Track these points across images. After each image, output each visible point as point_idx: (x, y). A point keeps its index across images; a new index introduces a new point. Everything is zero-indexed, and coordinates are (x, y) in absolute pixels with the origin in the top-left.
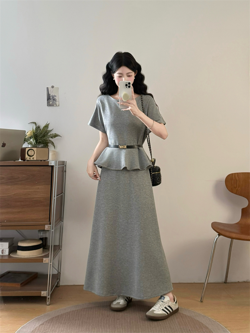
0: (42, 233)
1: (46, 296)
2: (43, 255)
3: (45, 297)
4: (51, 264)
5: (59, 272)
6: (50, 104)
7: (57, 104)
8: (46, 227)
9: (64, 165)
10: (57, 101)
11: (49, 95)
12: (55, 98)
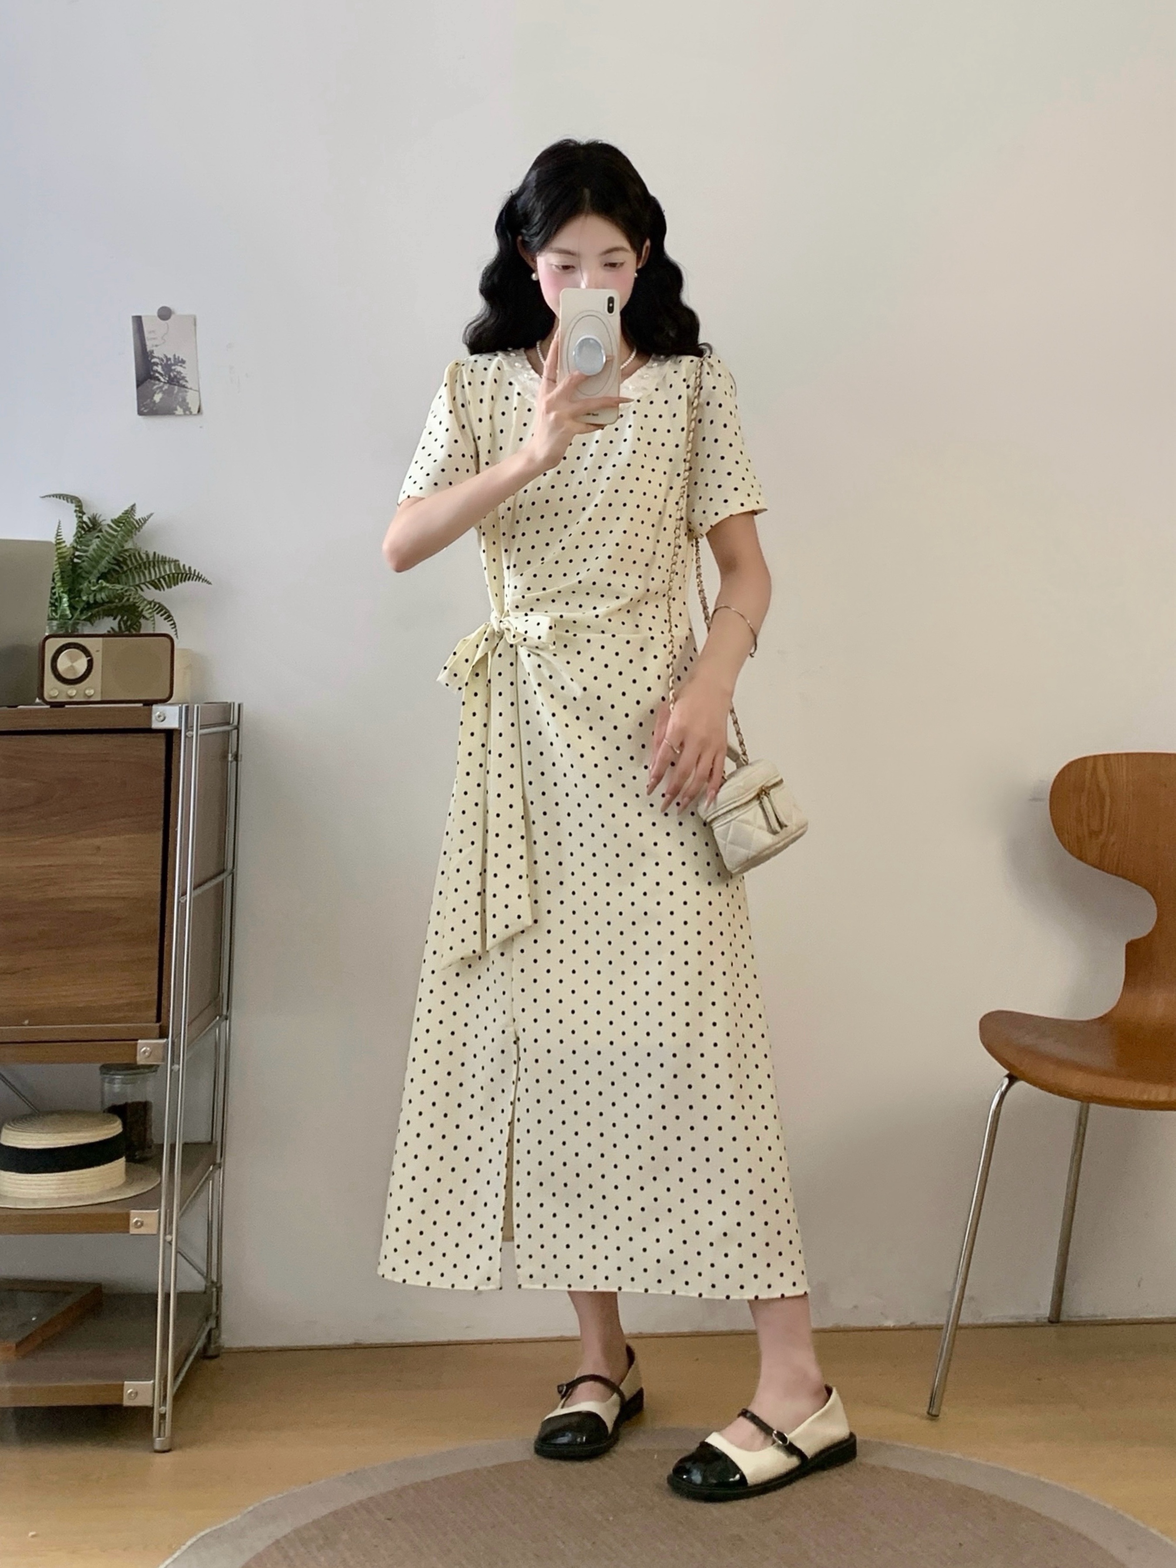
0: (123, 1082)
1: (149, 1404)
2: (130, 1193)
3: (149, 1410)
4: (172, 1240)
5: (212, 1282)
6: (152, 405)
7: (190, 406)
8: (144, 1049)
9: (228, 724)
10: (191, 389)
11: (148, 357)
12: (179, 373)
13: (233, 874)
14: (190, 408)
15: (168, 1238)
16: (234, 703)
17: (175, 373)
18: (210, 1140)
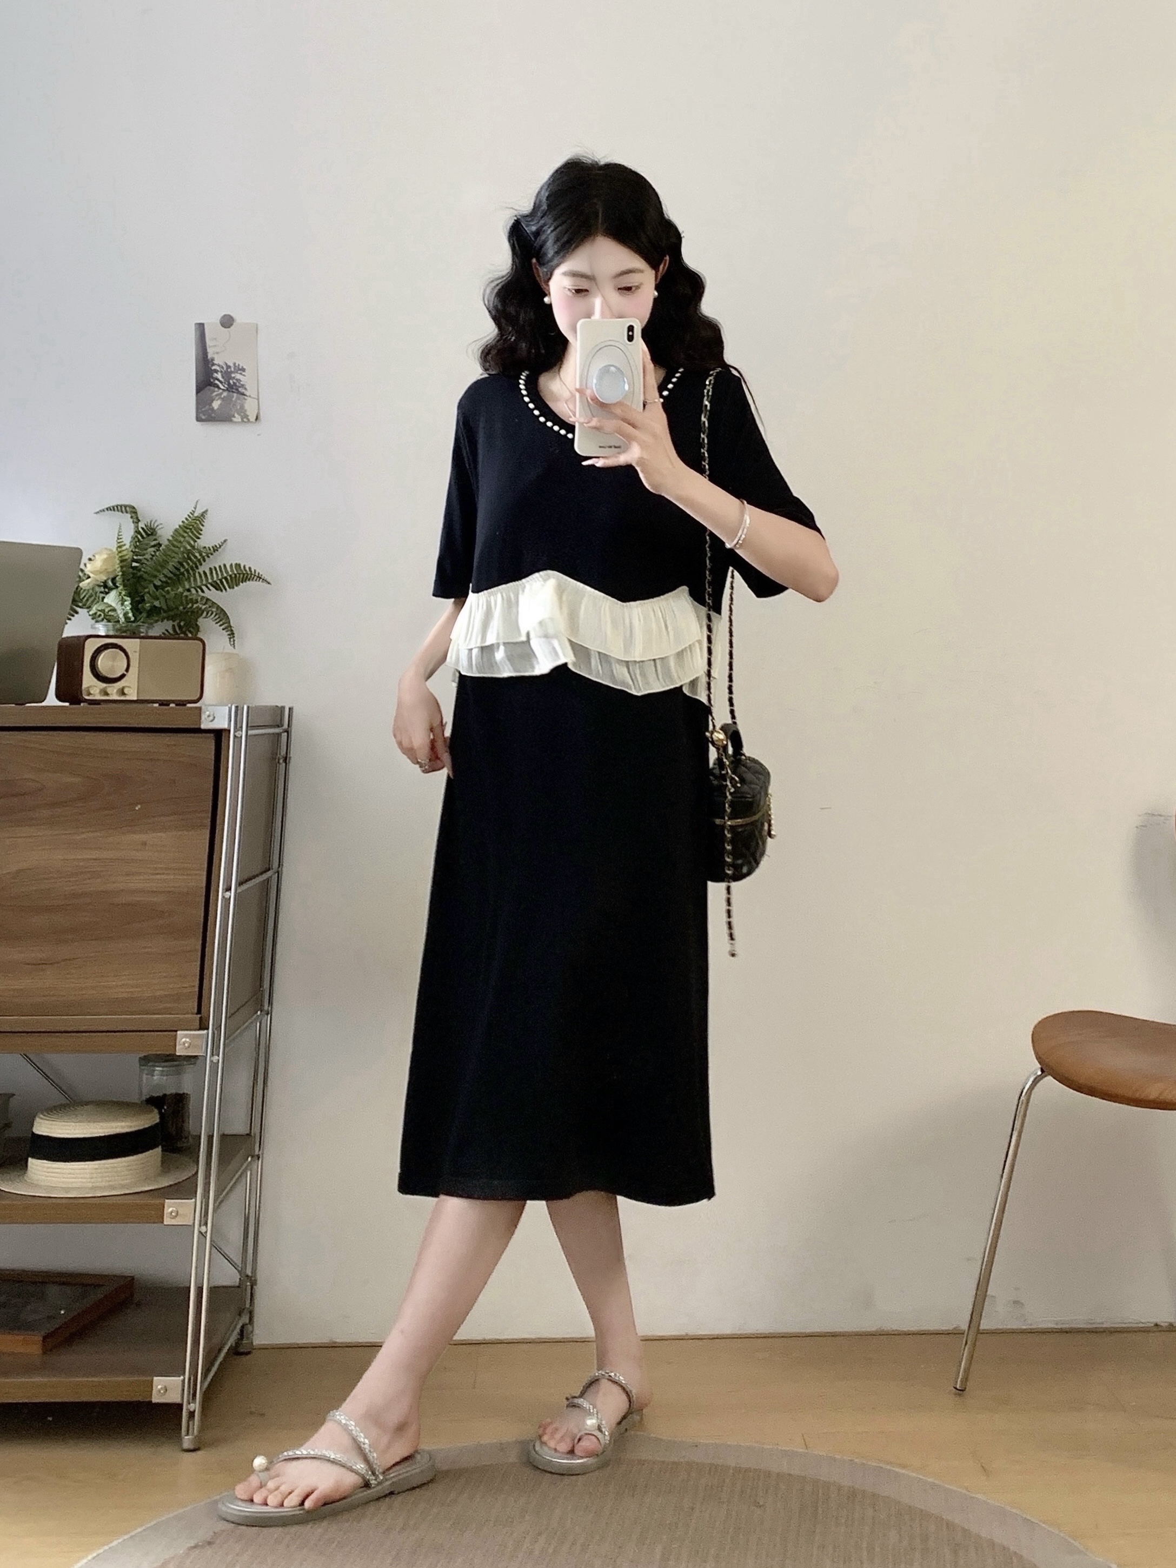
0: (162, 1073)
1: (178, 1401)
2: (165, 1183)
3: (178, 1407)
4: (206, 1232)
5: (247, 1276)
6: (210, 411)
7: (248, 413)
8: (184, 1040)
9: (278, 726)
10: (250, 396)
11: (208, 364)
12: (239, 380)
13: (278, 872)
14: (248, 416)
15: (203, 1229)
16: (283, 708)
17: (235, 381)
18: (248, 1132)
